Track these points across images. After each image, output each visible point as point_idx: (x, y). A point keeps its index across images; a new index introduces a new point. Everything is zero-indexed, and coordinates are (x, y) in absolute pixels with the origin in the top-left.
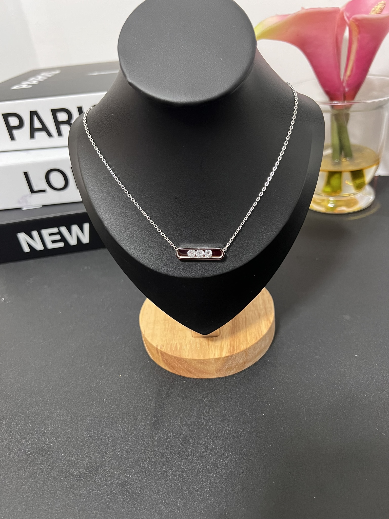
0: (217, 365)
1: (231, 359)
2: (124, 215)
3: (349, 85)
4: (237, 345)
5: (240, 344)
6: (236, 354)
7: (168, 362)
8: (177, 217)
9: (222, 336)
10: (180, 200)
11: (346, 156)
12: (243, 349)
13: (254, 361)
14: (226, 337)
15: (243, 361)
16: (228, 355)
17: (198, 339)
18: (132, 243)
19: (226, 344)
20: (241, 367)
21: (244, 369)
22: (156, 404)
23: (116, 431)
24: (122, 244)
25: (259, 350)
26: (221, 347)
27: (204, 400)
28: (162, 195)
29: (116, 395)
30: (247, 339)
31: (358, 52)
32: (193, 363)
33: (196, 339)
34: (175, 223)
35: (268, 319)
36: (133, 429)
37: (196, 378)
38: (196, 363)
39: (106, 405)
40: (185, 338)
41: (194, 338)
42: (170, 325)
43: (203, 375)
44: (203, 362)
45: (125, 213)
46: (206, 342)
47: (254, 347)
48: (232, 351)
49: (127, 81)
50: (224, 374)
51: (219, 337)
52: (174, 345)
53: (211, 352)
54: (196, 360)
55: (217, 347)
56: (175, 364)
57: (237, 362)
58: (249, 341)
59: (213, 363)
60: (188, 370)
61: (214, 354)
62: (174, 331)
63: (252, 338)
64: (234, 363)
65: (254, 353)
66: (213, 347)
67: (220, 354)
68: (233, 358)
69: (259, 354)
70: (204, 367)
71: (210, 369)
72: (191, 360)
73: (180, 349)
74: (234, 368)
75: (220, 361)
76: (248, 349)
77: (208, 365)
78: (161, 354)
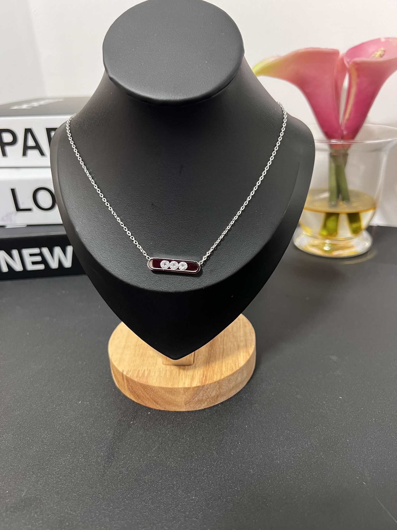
0: (186, 396)
1: (202, 390)
2: (97, 221)
3: (347, 128)
4: (210, 375)
5: (214, 375)
6: (208, 384)
7: (133, 390)
8: (153, 224)
9: (195, 366)
10: (157, 207)
11: (343, 199)
12: (216, 380)
13: (228, 395)
14: (200, 366)
15: (216, 394)
16: (199, 385)
17: (168, 367)
18: (103, 250)
19: (199, 374)
20: (213, 401)
21: (217, 404)
22: (114, 434)
23: (64, 461)
24: (92, 251)
25: (235, 383)
26: (193, 376)
27: (168, 434)
28: (138, 200)
29: (72, 422)
30: (222, 370)
31: (357, 96)
32: (160, 392)
33: (166, 367)
34: (149, 231)
35: (247, 352)
36: (83, 460)
37: (162, 410)
38: (163, 392)
39: (59, 432)
40: (155, 365)
41: (164, 366)
42: (141, 351)
43: (170, 407)
44: (170, 391)
45: (98, 218)
47: (228, 379)
48: (204, 381)
49: (109, 76)
50: (194, 407)
51: (192, 366)
52: (141, 371)
53: (181, 381)
54: (163, 388)
55: (188, 376)
56: (141, 393)
57: (209, 394)
58: (224, 372)
59: (182, 393)
60: (154, 400)
61: (184, 383)
62: (145, 357)
63: (228, 369)
64: (206, 395)
65: (229, 386)
66: (183, 376)
67: (190, 384)
68: (205, 389)
69: (234, 389)
70: (172, 398)
71: (178, 400)
72: (157, 389)
73: (148, 376)
74: (205, 402)
75: (190, 392)
76: (222, 380)
77: (177, 395)
78: (127, 381)
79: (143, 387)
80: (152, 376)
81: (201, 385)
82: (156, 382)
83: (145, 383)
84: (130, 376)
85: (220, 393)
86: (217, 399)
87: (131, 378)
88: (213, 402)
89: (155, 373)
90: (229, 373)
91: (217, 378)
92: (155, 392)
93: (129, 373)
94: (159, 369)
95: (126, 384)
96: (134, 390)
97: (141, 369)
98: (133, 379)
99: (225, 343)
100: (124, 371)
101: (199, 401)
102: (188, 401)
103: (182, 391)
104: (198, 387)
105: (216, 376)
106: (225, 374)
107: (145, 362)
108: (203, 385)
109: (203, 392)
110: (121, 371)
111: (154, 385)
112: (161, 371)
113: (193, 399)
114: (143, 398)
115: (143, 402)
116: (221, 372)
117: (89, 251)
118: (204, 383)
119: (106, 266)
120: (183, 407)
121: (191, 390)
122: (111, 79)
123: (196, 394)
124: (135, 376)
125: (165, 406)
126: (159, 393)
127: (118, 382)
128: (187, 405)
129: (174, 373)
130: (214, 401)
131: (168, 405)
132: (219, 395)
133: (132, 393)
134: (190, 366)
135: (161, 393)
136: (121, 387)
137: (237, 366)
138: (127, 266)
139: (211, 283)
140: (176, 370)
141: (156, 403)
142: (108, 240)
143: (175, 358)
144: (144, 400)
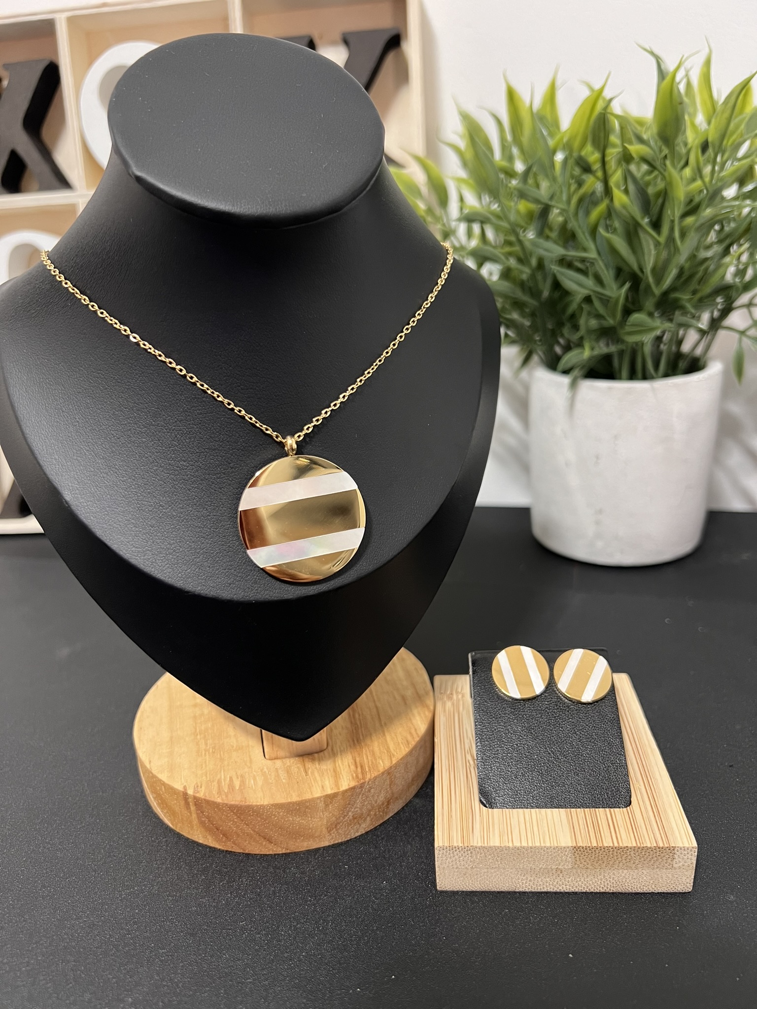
0: (330, 812)
1: (360, 794)
6: (370, 780)
12: (384, 768)
14: (343, 750)
15: (385, 798)
17: (278, 763)
19: (346, 764)
21: (386, 818)
30: (388, 748)
37: (282, 852)
38: (281, 813)
40: (248, 764)
43: (297, 844)
44: (298, 808)
46: (301, 766)
47: (404, 763)
50: (346, 833)
51: (326, 752)
52: (225, 780)
54: (281, 806)
57: (374, 800)
59: (321, 808)
63: (399, 744)
70: (301, 822)
71: (315, 825)
72: (269, 809)
73: (242, 788)
74: (367, 817)
75: (337, 802)
76: (394, 767)
77: (311, 816)
78: (196, 807)
79: (237, 811)
81: (357, 784)
82: (264, 796)
83: (241, 804)
84: (204, 795)
86: (388, 808)
88: (381, 816)
89: (255, 779)
91: (384, 764)
93: (199, 789)
94: (262, 770)
95: (194, 816)
96: (214, 823)
97: (223, 777)
99: (376, 700)
100: (187, 787)
101: (356, 818)
102: (334, 822)
103: (321, 805)
104: (353, 788)
105: (381, 762)
106: (397, 753)
108: (361, 784)
110: (181, 788)
113: (344, 816)
115: (238, 845)
117: (100, 537)
118: (363, 779)
119: (143, 563)
120: (325, 837)
121: (340, 797)
123: (349, 804)
124: (214, 793)
125: (287, 843)
126: (273, 817)
127: (172, 813)
128: (332, 832)
129: (295, 772)
130: (383, 813)
131: (294, 840)
132: (390, 799)
133: (210, 831)
134: (322, 753)
135: (278, 817)
136: (179, 825)
137: (415, 737)
138: (190, 557)
140: (296, 766)
141: (268, 840)
142: (142, 510)
143: (302, 737)
144: (240, 841)
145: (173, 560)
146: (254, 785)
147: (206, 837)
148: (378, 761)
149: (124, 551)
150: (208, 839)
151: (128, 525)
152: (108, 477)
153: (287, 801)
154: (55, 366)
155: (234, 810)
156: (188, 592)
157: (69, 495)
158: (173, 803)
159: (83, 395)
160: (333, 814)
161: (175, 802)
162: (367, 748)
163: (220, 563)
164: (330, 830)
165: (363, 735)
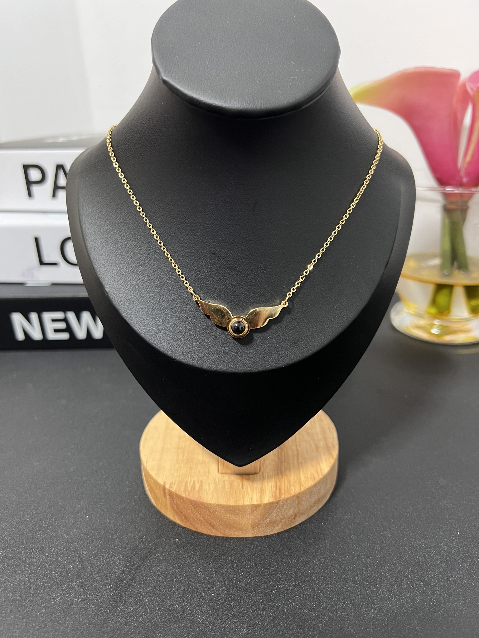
1: (276, 507)
4: (285, 487)
5: (290, 487)
6: (284, 499)
9: (263, 474)
10: (220, 257)
12: (295, 493)
13: (308, 513)
14: (269, 476)
15: (293, 512)
16: (272, 500)
17: (226, 477)
18: (144, 316)
19: (270, 486)
20: (289, 522)
21: (294, 525)
24: (128, 317)
25: (317, 497)
26: (262, 489)
28: (194, 248)
30: (300, 479)
33: (224, 476)
35: (330, 454)
37: (220, 536)
38: (222, 511)
40: (207, 474)
41: (220, 475)
43: (231, 532)
44: (233, 509)
46: (240, 482)
47: (310, 491)
48: (278, 495)
49: (162, 78)
50: (264, 531)
51: (258, 475)
52: (190, 482)
53: (247, 495)
54: (222, 506)
55: (255, 489)
56: (190, 513)
57: (285, 513)
58: (304, 482)
59: (249, 512)
60: (209, 522)
61: (251, 499)
62: (192, 464)
63: (308, 478)
64: (280, 515)
65: (310, 501)
66: (249, 489)
67: (260, 499)
68: (280, 507)
69: (316, 505)
70: (236, 520)
71: (243, 522)
72: (215, 507)
73: (200, 490)
74: (279, 523)
75: (260, 510)
76: (302, 493)
77: (241, 516)
78: (170, 497)
79: (195, 504)
80: (206, 490)
81: (274, 500)
82: (213, 497)
83: (197, 500)
84: (175, 490)
85: (299, 510)
86: (295, 519)
87: (177, 493)
88: (289, 524)
89: (209, 485)
90: (310, 483)
91: (295, 490)
92: (211, 512)
93: (173, 486)
94: (215, 480)
95: (168, 502)
96: (180, 509)
97: (189, 480)
98: (180, 494)
99: (298, 443)
100: (166, 483)
101: (271, 523)
102: (257, 523)
103: (249, 510)
104: (271, 504)
105: (293, 488)
106: (305, 484)
107: (193, 471)
108: (277, 501)
109: (277, 510)
110: (162, 483)
111: (210, 502)
112: (217, 481)
113: (263, 521)
114: (194, 520)
115: (193, 526)
116: (300, 482)
117: (124, 317)
118: (279, 498)
119: (148, 337)
120: (250, 531)
121: (262, 507)
122: (165, 82)
123: (268, 513)
124: (182, 489)
125: (224, 531)
126: (217, 512)
127: (156, 498)
128: (255, 529)
129: (235, 485)
130: (291, 522)
131: (229, 529)
132: (297, 514)
133: (177, 514)
134: (255, 475)
135: (220, 513)
136: (159, 506)
137: (320, 474)
138: (178, 337)
139: (293, 360)
140: (237, 481)
141: (212, 526)
142: (151, 302)
143: (241, 464)
144: (195, 523)
145: (167, 337)
146: (208, 489)
147: (175, 516)
148: (291, 488)
149: (138, 328)
150: (175, 518)
151: (142, 311)
152: (133, 279)
153: (226, 504)
154: (109, 204)
155: (193, 503)
156: (174, 359)
157: (108, 288)
158: (157, 491)
159: (123, 224)
160: (256, 517)
161: (158, 490)
162: (286, 477)
163: (197, 343)
164: (253, 527)
165: (284, 468)
